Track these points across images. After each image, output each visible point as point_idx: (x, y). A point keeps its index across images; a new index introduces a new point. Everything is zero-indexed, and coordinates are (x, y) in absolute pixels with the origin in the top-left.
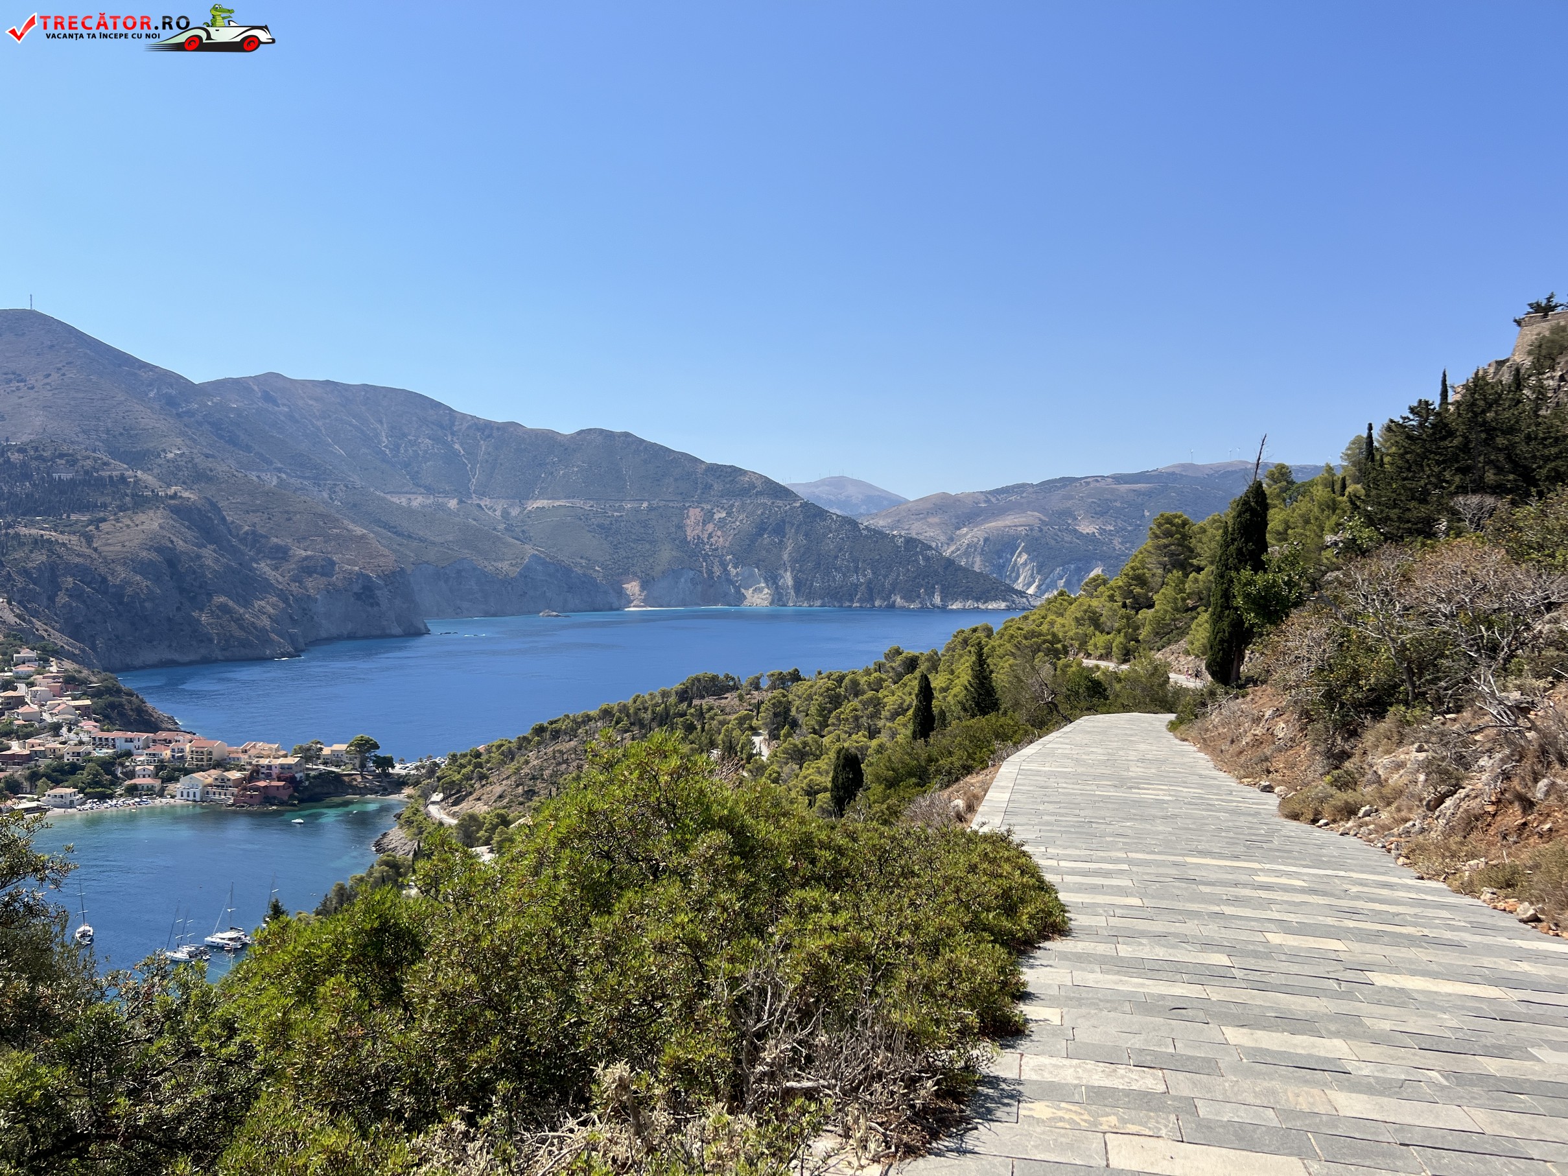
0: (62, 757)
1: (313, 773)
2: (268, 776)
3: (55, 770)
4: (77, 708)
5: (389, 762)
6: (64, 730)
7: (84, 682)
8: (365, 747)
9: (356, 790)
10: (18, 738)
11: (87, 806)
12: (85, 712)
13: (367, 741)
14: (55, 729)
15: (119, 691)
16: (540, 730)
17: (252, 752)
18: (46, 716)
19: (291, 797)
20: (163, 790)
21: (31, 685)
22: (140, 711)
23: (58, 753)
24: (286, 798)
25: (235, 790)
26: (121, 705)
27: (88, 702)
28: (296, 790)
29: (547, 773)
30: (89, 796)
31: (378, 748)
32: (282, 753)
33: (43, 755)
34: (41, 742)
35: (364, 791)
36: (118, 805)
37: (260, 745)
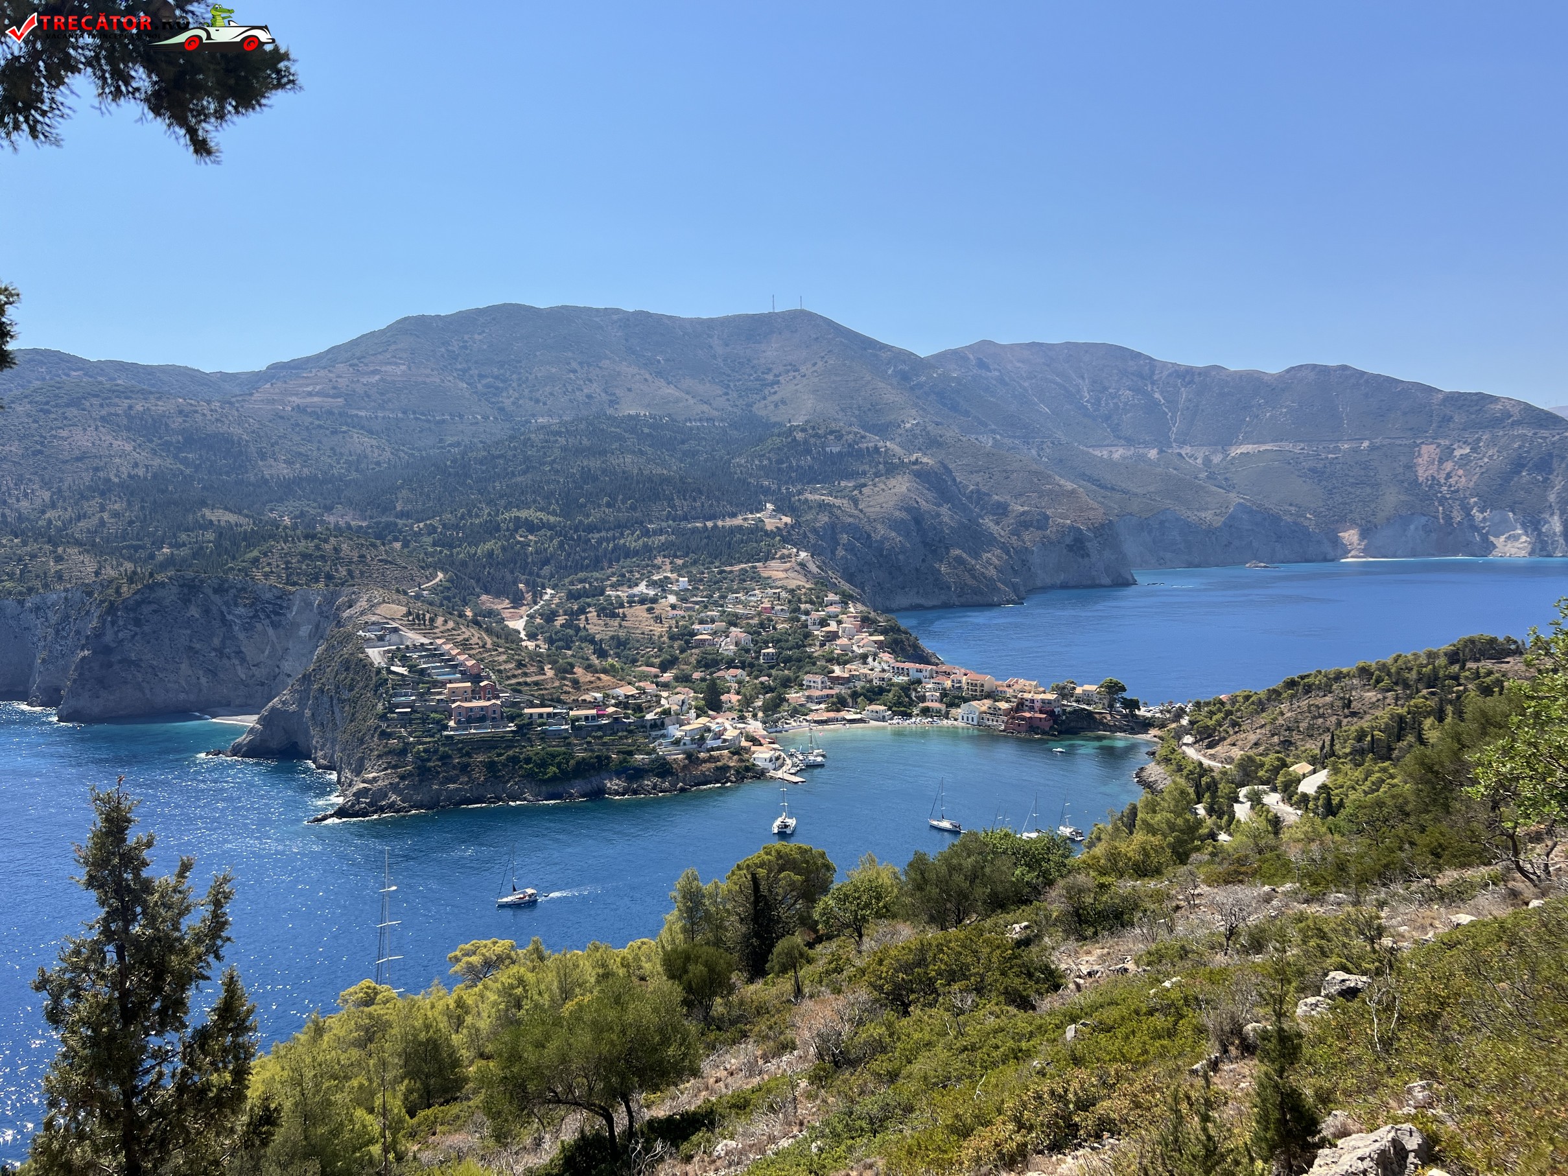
0: (871, 681)
1: (1068, 709)
2: (1032, 709)
3: (868, 691)
4: (876, 642)
5: (1133, 705)
6: (870, 659)
7: (874, 622)
8: (1114, 688)
9: (1107, 727)
10: (839, 664)
11: (894, 722)
12: (881, 645)
13: (1116, 684)
14: (864, 658)
15: (899, 630)
16: (1291, 684)
17: (1016, 687)
18: (855, 648)
19: (1051, 728)
20: (947, 713)
21: (839, 622)
22: (916, 647)
23: (869, 678)
24: (1047, 729)
25: (1005, 719)
26: (902, 641)
27: (882, 638)
28: (1055, 722)
29: (1303, 725)
30: (895, 713)
31: (1125, 690)
32: (1042, 689)
33: (858, 678)
34: (856, 668)
35: (1114, 729)
36: (916, 722)
37: (1021, 681)
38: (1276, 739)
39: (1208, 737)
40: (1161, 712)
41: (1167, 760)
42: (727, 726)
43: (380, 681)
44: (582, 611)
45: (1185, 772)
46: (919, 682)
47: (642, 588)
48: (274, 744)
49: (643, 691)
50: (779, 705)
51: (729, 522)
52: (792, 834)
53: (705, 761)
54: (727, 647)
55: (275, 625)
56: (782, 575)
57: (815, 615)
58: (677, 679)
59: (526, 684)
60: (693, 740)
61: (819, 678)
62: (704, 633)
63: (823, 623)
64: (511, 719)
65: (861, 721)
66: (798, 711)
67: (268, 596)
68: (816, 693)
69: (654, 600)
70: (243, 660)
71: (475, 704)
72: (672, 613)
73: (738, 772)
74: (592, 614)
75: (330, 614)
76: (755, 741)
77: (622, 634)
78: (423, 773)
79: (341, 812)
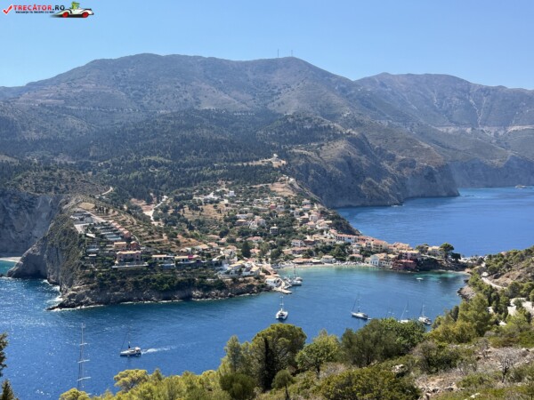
0: (326, 243)
1: (425, 258)
2: (406, 258)
3: (324, 248)
4: (328, 224)
5: (457, 256)
6: (325, 232)
7: (327, 214)
8: (448, 248)
9: (443, 267)
10: (309, 235)
11: (337, 264)
12: (330, 225)
13: (449, 246)
14: (322, 232)
15: (339, 218)
17: (398, 247)
18: (317, 227)
19: (416, 268)
20: (363, 260)
21: (310, 214)
22: (348, 226)
23: (324, 242)
24: (414, 268)
25: (393, 263)
26: (341, 223)
27: (331, 222)
28: (418, 265)
30: (337, 259)
31: (453, 249)
32: (411, 248)
33: (319, 241)
34: (317, 237)
35: (447, 268)
36: (347, 264)
37: (401, 244)
38: (529, 274)
39: (495, 273)
40: (472, 260)
41: (474, 284)
42: (253, 265)
43: (81, 241)
44: (181, 207)
45: (483, 291)
46: (349, 244)
47: (211, 196)
48: (29, 271)
49: (211, 247)
50: (279, 255)
51: (255, 163)
52: (286, 319)
53: (242, 282)
54: (253, 225)
55: (30, 213)
56: (281, 190)
57: (297, 210)
58: (228, 241)
59: (153, 243)
60: (236, 272)
61: (299, 242)
62: (242, 218)
63: (301, 214)
64: (146, 260)
65: (320, 263)
66: (288, 258)
67: (26, 198)
68: (297, 249)
69: (217, 202)
70: (14, 230)
71: (128, 252)
72: (226, 208)
73: (258, 288)
74: (187, 209)
75: (56, 207)
76: (267, 273)
77: (201, 218)
78: (102, 286)
79: (62, 305)
